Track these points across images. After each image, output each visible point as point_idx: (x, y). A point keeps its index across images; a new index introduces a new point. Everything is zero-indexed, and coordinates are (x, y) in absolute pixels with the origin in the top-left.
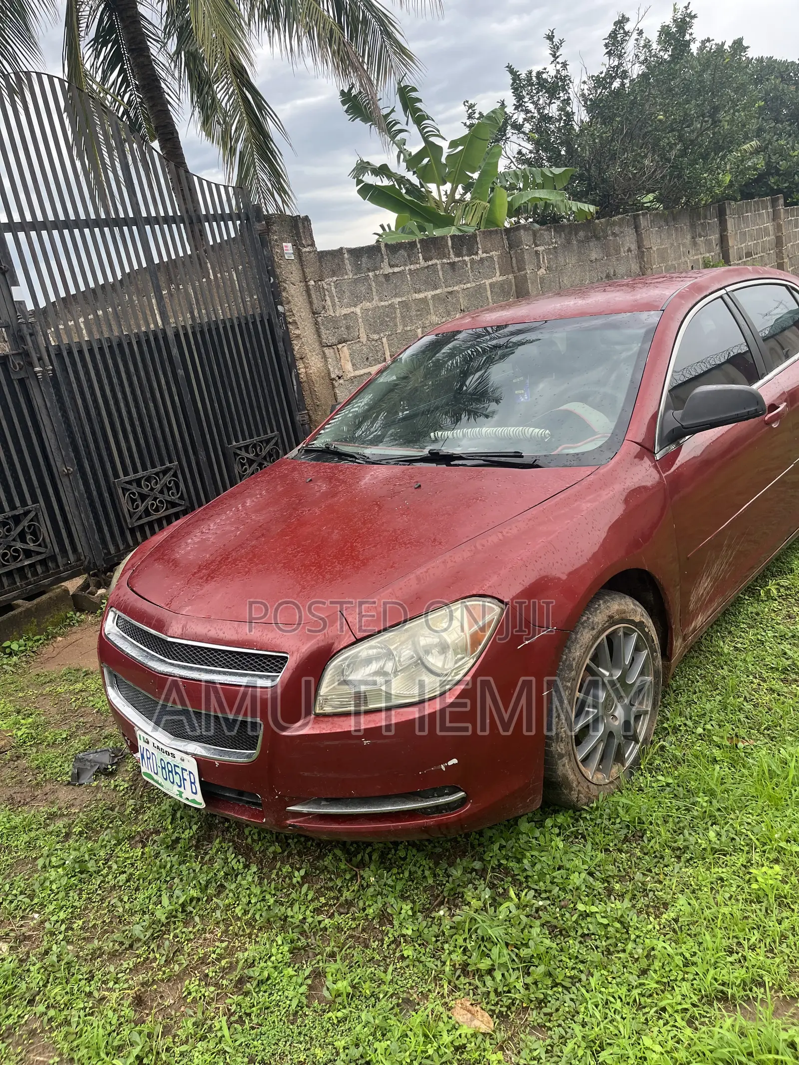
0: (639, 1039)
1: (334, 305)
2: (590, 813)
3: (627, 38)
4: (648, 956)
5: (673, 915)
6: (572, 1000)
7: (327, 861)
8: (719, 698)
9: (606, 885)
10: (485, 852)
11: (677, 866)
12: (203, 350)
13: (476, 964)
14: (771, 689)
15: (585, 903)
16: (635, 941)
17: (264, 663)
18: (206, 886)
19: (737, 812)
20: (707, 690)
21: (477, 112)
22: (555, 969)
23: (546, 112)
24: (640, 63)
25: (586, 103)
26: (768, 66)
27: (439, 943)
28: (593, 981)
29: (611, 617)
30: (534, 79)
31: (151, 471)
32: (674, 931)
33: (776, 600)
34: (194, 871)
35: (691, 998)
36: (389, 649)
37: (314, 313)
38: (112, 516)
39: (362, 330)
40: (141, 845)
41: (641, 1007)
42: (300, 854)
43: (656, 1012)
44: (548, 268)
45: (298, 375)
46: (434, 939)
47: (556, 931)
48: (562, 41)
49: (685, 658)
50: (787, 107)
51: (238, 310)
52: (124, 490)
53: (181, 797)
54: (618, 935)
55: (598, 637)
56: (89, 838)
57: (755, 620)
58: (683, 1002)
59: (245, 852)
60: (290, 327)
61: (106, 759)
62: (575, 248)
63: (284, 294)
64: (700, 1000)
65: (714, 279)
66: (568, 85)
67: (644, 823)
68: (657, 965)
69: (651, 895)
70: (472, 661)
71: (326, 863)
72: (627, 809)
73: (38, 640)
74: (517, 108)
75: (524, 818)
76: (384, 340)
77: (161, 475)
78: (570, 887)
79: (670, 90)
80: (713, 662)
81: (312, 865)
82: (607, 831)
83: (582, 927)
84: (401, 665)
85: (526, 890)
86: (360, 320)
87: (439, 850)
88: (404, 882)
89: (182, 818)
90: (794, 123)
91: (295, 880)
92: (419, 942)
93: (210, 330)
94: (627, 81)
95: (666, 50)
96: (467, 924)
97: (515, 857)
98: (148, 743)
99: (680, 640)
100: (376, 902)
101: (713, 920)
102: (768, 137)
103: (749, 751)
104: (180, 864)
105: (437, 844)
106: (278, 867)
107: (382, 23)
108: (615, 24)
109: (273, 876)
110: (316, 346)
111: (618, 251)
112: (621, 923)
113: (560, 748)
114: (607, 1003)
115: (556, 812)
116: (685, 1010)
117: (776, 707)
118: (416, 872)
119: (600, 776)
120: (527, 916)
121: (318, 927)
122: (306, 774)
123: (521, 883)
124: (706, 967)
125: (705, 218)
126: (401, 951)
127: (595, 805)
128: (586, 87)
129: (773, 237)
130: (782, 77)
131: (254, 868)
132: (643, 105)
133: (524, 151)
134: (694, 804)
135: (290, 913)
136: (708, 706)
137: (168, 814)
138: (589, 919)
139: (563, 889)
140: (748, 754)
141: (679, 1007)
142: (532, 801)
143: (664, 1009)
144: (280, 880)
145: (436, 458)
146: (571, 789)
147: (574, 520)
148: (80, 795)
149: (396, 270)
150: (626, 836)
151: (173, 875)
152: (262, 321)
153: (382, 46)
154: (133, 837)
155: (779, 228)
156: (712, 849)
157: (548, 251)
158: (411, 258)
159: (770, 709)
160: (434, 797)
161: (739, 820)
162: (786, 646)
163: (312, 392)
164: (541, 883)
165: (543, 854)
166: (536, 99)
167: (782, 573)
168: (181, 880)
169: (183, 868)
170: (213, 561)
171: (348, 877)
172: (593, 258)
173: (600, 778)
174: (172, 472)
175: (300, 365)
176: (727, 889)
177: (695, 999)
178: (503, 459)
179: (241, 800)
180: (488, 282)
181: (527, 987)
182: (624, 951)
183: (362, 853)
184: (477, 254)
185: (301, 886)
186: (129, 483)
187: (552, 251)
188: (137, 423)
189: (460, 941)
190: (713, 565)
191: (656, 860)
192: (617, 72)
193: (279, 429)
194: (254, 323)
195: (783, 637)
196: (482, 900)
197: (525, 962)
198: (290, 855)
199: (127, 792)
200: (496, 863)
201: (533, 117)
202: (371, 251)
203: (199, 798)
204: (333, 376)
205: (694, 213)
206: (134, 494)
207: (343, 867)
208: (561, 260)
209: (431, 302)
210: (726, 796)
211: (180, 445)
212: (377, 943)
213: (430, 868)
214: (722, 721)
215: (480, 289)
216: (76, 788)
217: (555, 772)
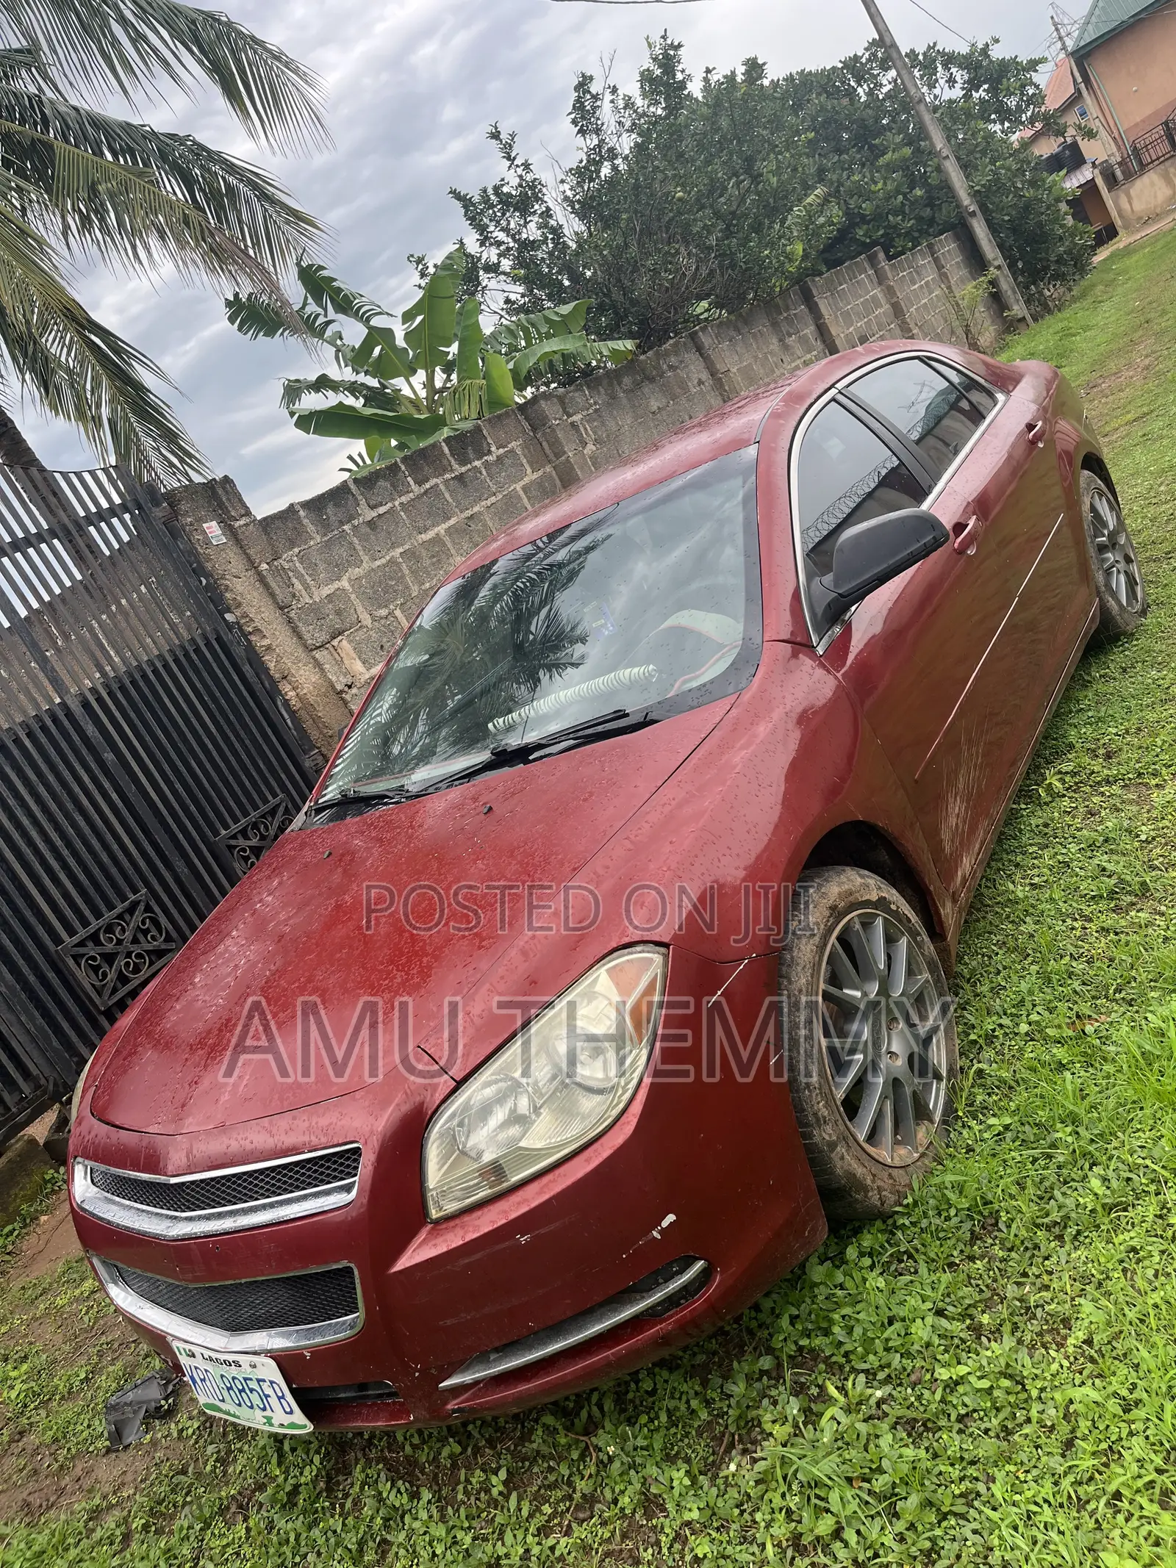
0: (1096, 1560)
1: (307, 588)
2: (909, 1215)
3: (599, 103)
4: (1066, 1417)
5: (1081, 1335)
6: (975, 1532)
7: (537, 1442)
8: (1034, 968)
9: (968, 1322)
10: (771, 1335)
11: (1062, 1252)
12: (133, 715)
13: (812, 1531)
14: (1103, 929)
15: (946, 1365)
16: (1040, 1398)
17: (328, 1168)
18: (361, 1551)
19: (1119, 1134)
20: (1014, 962)
21: (430, 265)
22: (935, 1491)
23: (524, 236)
24: (628, 131)
25: (573, 208)
26: (803, 83)
27: (746, 1515)
28: (997, 1489)
29: (833, 908)
30: (493, 197)
31: (108, 916)
32: (1093, 1360)
33: (1064, 796)
34: (335, 1532)
35: (1152, 1461)
36: (512, 1078)
37: (281, 608)
38: (70, 1003)
39: (360, 609)
40: (240, 1518)
41: (1082, 1504)
42: (491, 1443)
43: (1108, 1504)
44: (596, 442)
45: (286, 703)
46: (736, 1511)
47: (916, 1428)
48: (513, 136)
49: (967, 926)
50: (847, 129)
51: (168, 640)
52: (77, 958)
53: (271, 1425)
54: (1012, 1399)
55: (825, 945)
56: (159, 1532)
57: (1047, 836)
58: (1143, 1471)
59: (404, 1472)
60: (253, 638)
61: (153, 1393)
62: (625, 401)
63: (228, 595)
64: (1166, 1460)
65: (815, 379)
66: (540, 191)
67: (991, 1203)
68: (1084, 1425)
69: (1039, 1312)
70: (645, 1053)
71: (535, 1446)
72: (960, 1188)
73: (11, 1232)
74: (482, 244)
75: (814, 1260)
76: (398, 613)
77: (127, 917)
78: (916, 1347)
79: (681, 155)
80: (1008, 917)
81: (514, 1454)
82: (941, 1235)
83: (954, 1406)
84: (542, 1095)
85: (852, 1377)
86: (353, 597)
87: (701, 1358)
88: (663, 1431)
89: (293, 1450)
90: (863, 147)
91: (495, 1492)
92: (715, 1525)
93: (133, 682)
94: (618, 161)
95: (657, 103)
96: (778, 1469)
97: (820, 1328)
98: (193, 1356)
99: (949, 905)
100: (630, 1483)
101: (1142, 1321)
102: (835, 177)
103: (1105, 1033)
104: (310, 1529)
105: (696, 1349)
106: (462, 1478)
107: (255, 187)
108: (577, 89)
109: (460, 1496)
110: (300, 652)
111: (685, 388)
112: (1010, 1377)
113: (826, 1134)
114: (1029, 1518)
115: (857, 1232)
116: (1151, 1484)
117: (1121, 955)
118: (677, 1409)
119: (902, 1151)
120: (864, 1421)
121: (552, 1558)
122: (449, 1322)
123: (841, 1367)
124: (1157, 1401)
125: (787, 309)
126: (692, 1550)
127: (910, 1200)
128: (566, 187)
129: (888, 306)
130: (827, 92)
131: (426, 1495)
132: (650, 186)
133: (513, 297)
134: (1053, 1145)
135: (501, 1551)
136: (1024, 986)
137: (270, 1451)
138: (961, 1389)
139: (907, 1355)
140: (1105, 1040)
141: (1140, 1483)
142: (814, 1230)
143: (1118, 1495)
144: (473, 1498)
145: (504, 758)
146: (865, 1189)
147: (728, 783)
148: (130, 1464)
149: (382, 510)
150: (972, 1232)
151: (304, 1550)
152: (208, 644)
153: (265, 217)
154: (228, 1508)
155: (890, 292)
156: (1104, 1206)
157: (589, 419)
158: (399, 489)
159: (1112, 960)
160: (659, 1284)
161: (1127, 1147)
162: (1101, 859)
163: (316, 720)
164: (871, 1357)
165: (859, 1307)
166: (504, 223)
167: (1058, 754)
168: (319, 1554)
169: (316, 1533)
170: (209, 1032)
171: (575, 1455)
172: (655, 408)
173: (905, 1154)
174: (142, 907)
175: (285, 687)
176: (1146, 1263)
177: (1158, 1461)
178: (600, 728)
179: (368, 1397)
180: (518, 486)
181: (901, 1539)
182: (1029, 1420)
183: (587, 1408)
184: (490, 452)
185: (507, 1498)
186: (81, 944)
187: (595, 416)
188: (65, 852)
189: (777, 1502)
190: (957, 778)
191: (1028, 1254)
192: (601, 154)
193: (284, 789)
194: (197, 651)
195: (1092, 846)
196: (790, 1419)
197: (886, 1498)
198: (477, 1450)
199: (200, 1436)
200: (794, 1348)
201: (509, 249)
202: (338, 495)
203: (299, 1417)
204: (339, 687)
205: (771, 306)
206: (94, 959)
207: (563, 1441)
208: (611, 425)
209: (447, 539)
210: (1096, 1115)
211: (142, 864)
212: (650, 1551)
213: (696, 1393)
214: (1050, 1001)
215: (511, 499)
216: (121, 1455)
217: (832, 1173)
